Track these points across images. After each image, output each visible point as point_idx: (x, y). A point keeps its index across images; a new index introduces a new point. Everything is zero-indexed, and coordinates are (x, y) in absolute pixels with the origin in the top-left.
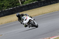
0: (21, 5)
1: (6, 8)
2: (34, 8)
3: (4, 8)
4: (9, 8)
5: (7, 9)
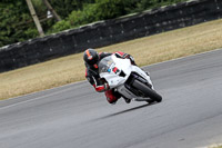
0: (42, 35)
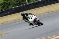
0: (28, 3)
3: (10, 6)
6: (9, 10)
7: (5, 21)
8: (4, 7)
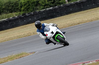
1: (42, 7)
2: (90, 9)
3: (38, 7)
4: (47, 8)
5: (43, 9)
6: (37, 14)
7: (29, 33)
8: (27, 9)
